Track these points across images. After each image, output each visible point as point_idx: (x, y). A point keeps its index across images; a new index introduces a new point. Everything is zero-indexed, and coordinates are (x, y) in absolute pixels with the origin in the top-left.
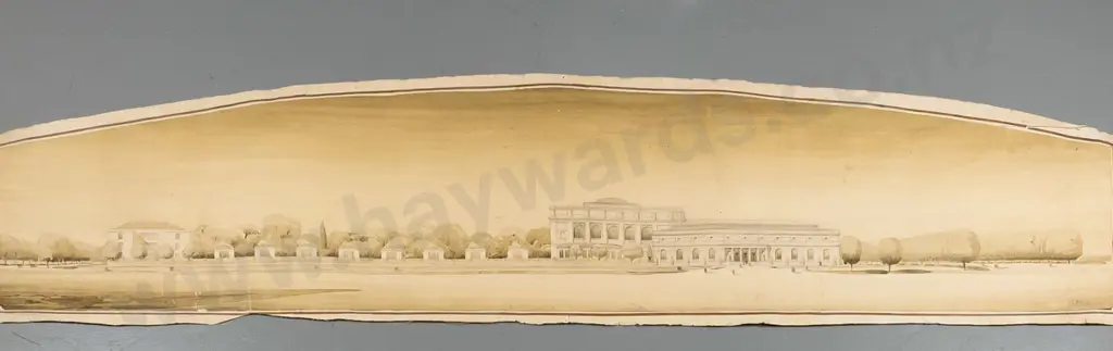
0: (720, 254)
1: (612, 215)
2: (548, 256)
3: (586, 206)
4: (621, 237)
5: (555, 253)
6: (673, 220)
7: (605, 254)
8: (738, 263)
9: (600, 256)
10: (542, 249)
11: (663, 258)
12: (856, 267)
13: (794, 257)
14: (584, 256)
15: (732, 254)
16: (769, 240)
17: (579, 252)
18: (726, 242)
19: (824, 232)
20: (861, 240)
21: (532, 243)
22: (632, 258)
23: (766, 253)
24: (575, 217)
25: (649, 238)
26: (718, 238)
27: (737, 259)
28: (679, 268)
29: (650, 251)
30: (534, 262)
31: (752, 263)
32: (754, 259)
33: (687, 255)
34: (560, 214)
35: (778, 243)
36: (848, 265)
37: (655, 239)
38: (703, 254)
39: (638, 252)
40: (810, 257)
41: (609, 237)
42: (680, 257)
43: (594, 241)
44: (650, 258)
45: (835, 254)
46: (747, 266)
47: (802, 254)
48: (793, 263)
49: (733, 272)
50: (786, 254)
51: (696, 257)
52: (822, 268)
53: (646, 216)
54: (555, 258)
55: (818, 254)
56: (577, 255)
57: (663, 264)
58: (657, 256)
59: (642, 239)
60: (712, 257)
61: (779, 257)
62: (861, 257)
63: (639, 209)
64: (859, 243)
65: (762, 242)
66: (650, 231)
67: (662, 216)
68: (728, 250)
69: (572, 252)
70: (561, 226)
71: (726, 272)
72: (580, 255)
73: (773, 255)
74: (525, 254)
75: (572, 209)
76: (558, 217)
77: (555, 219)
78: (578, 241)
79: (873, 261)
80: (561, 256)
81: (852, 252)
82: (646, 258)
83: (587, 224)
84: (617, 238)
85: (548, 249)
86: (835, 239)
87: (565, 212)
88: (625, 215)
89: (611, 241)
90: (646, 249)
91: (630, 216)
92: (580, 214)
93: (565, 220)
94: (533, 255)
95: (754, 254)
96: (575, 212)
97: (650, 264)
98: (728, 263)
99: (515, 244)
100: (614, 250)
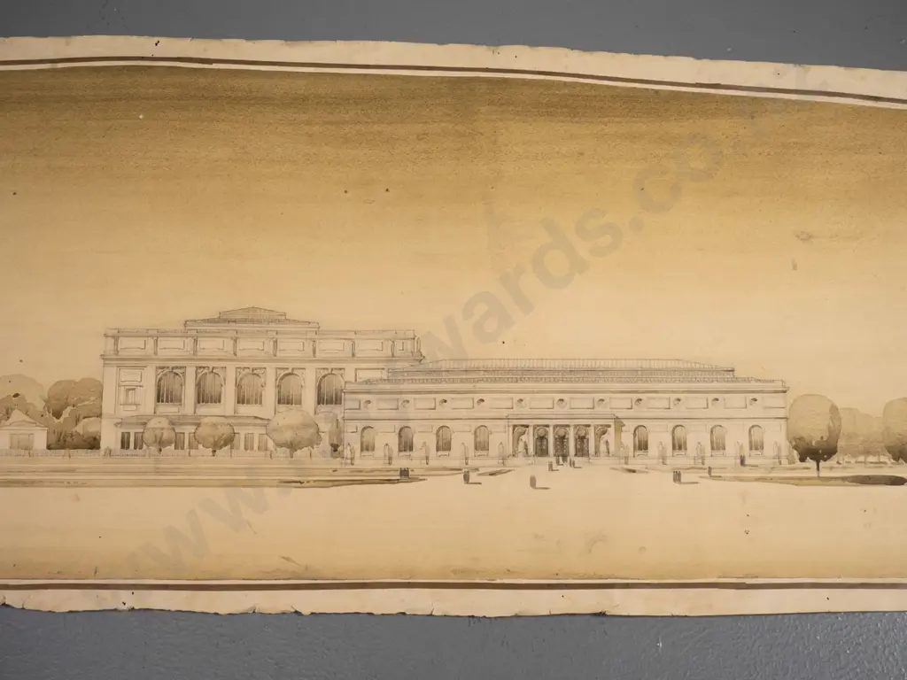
0: (500, 438)
1: (248, 346)
2: (93, 444)
3: (192, 329)
4: (270, 395)
5: (109, 439)
6: (393, 358)
7: (229, 441)
8: (546, 460)
9: (216, 446)
10: (79, 429)
11: (367, 447)
12: (828, 468)
13: (679, 446)
14: (178, 444)
15: (529, 439)
16: (619, 404)
17: (166, 435)
18: (517, 411)
19: (754, 386)
20: (839, 405)
21: (58, 415)
22: (293, 446)
23: (610, 436)
24: (161, 353)
25: (336, 400)
26: (498, 401)
27: (542, 451)
28: (404, 473)
29: (339, 432)
30: (60, 459)
31: (578, 460)
32: (582, 451)
33: (424, 439)
34: (131, 346)
35: (637, 411)
36: (811, 463)
37: (349, 402)
38: (462, 439)
39: (307, 434)
40: (717, 446)
41: (241, 400)
42: (406, 446)
43: (204, 410)
44: (335, 448)
45: (776, 438)
46: (565, 469)
47: (697, 437)
48: (680, 461)
49: (533, 482)
50: (659, 438)
51: (444, 446)
52: (746, 472)
53: (329, 347)
54: (109, 452)
55: (736, 438)
56: (161, 443)
57: (366, 462)
58: (352, 440)
59: (320, 401)
60: (481, 446)
61: (643, 446)
62: (841, 443)
63: (315, 331)
64: (834, 409)
65: (599, 410)
66: (337, 383)
67: (367, 347)
68: (519, 430)
69: (148, 436)
70: (129, 376)
71: (514, 484)
72: (169, 443)
73: (628, 439)
74: (40, 439)
75: (158, 335)
76: (122, 354)
77: (113, 359)
78: (169, 409)
79: (867, 453)
80: (125, 444)
81: (815, 431)
82: (325, 444)
83: (190, 373)
84: (258, 400)
85: (92, 429)
86: (778, 400)
87: (139, 342)
88: (281, 346)
89: (245, 410)
90: (325, 427)
91: (292, 347)
92: (173, 348)
93: (139, 362)
94: (60, 443)
95: (582, 439)
96: (163, 343)
97: (336, 463)
98: (520, 460)
99: (17, 415)
100: (250, 430)
